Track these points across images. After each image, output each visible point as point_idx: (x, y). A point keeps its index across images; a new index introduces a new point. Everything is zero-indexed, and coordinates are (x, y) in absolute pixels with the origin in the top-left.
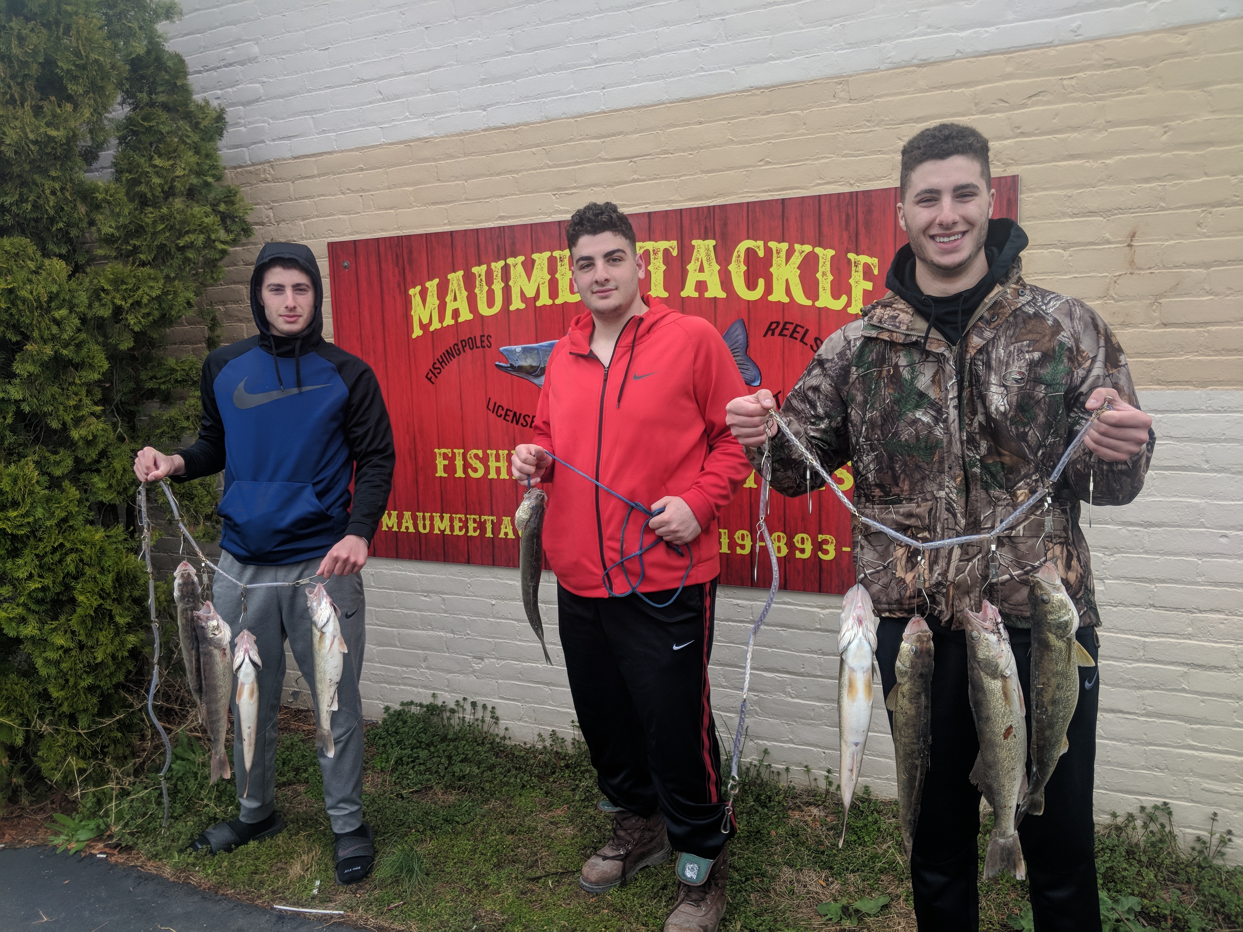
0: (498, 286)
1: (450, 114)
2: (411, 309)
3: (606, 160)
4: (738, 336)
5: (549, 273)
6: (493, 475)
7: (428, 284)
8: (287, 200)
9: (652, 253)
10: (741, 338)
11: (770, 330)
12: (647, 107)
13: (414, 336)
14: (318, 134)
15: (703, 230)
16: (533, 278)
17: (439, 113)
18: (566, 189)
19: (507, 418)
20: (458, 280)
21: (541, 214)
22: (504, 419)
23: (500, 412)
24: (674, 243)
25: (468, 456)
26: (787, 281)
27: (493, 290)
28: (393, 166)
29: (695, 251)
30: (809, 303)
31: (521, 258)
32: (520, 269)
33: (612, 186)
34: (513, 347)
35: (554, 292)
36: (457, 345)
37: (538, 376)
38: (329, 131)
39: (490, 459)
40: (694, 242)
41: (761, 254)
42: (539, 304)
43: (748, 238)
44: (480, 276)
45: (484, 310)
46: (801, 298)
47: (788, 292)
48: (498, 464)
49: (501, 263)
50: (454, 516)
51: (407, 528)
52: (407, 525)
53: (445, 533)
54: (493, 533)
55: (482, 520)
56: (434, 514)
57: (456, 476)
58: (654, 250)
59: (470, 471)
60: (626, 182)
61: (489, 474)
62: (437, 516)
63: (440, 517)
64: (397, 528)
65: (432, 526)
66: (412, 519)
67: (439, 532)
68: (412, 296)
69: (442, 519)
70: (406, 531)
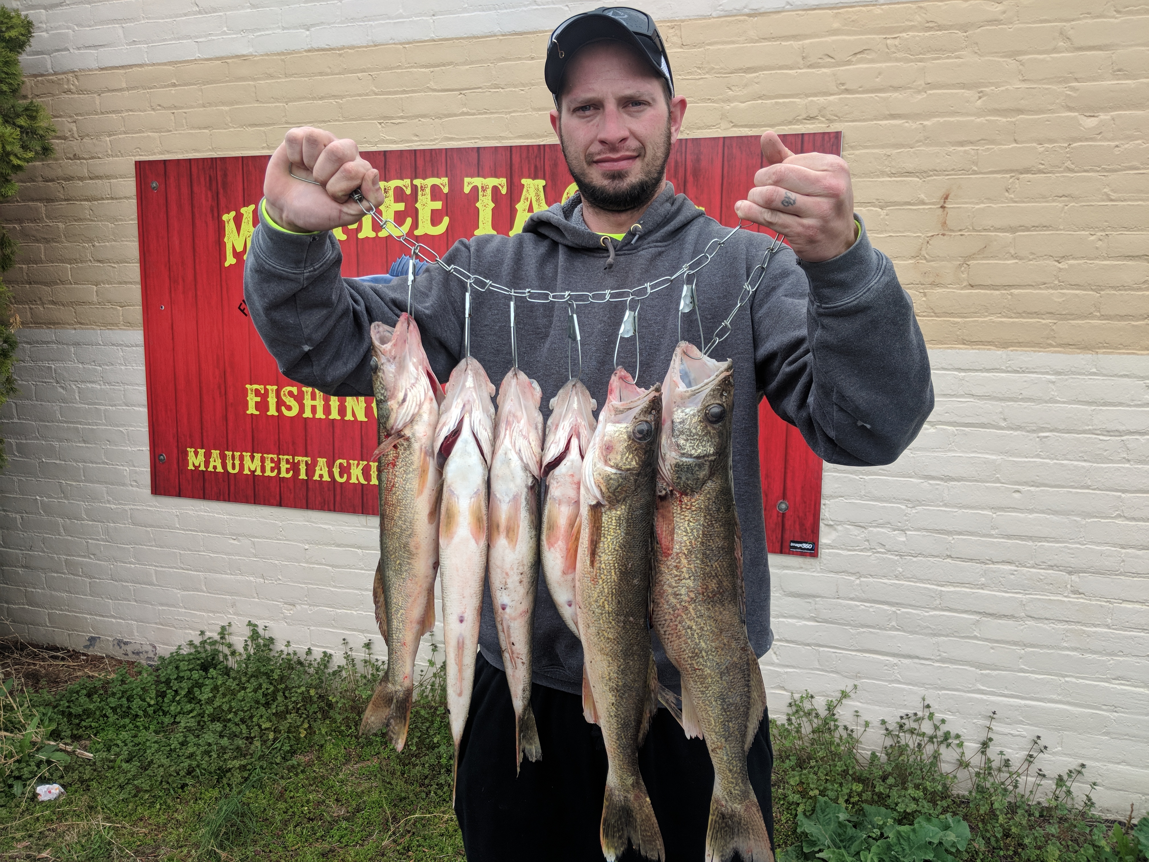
1: (270, 32)
2: (224, 235)
3: (435, 90)
6: (308, 414)
7: (243, 210)
8: (92, 114)
9: (480, 189)
12: (479, 38)
13: (227, 264)
14: (128, 44)
15: (532, 169)
17: (259, 30)
18: (392, 118)
24: (503, 181)
25: (282, 393)
28: (208, 83)
29: (525, 190)
33: (441, 118)
38: (140, 42)
39: (306, 397)
40: (524, 181)
42: (361, 236)
48: (314, 403)
50: (265, 455)
51: (215, 467)
52: (215, 464)
53: (256, 474)
54: (307, 475)
55: (296, 461)
56: (244, 453)
57: (269, 413)
58: (482, 187)
59: (283, 408)
60: (455, 115)
61: (304, 412)
62: (247, 456)
63: (249, 456)
64: (204, 467)
65: (242, 466)
66: (220, 458)
67: (249, 473)
68: (226, 222)
69: (252, 458)
70: (214, 470)
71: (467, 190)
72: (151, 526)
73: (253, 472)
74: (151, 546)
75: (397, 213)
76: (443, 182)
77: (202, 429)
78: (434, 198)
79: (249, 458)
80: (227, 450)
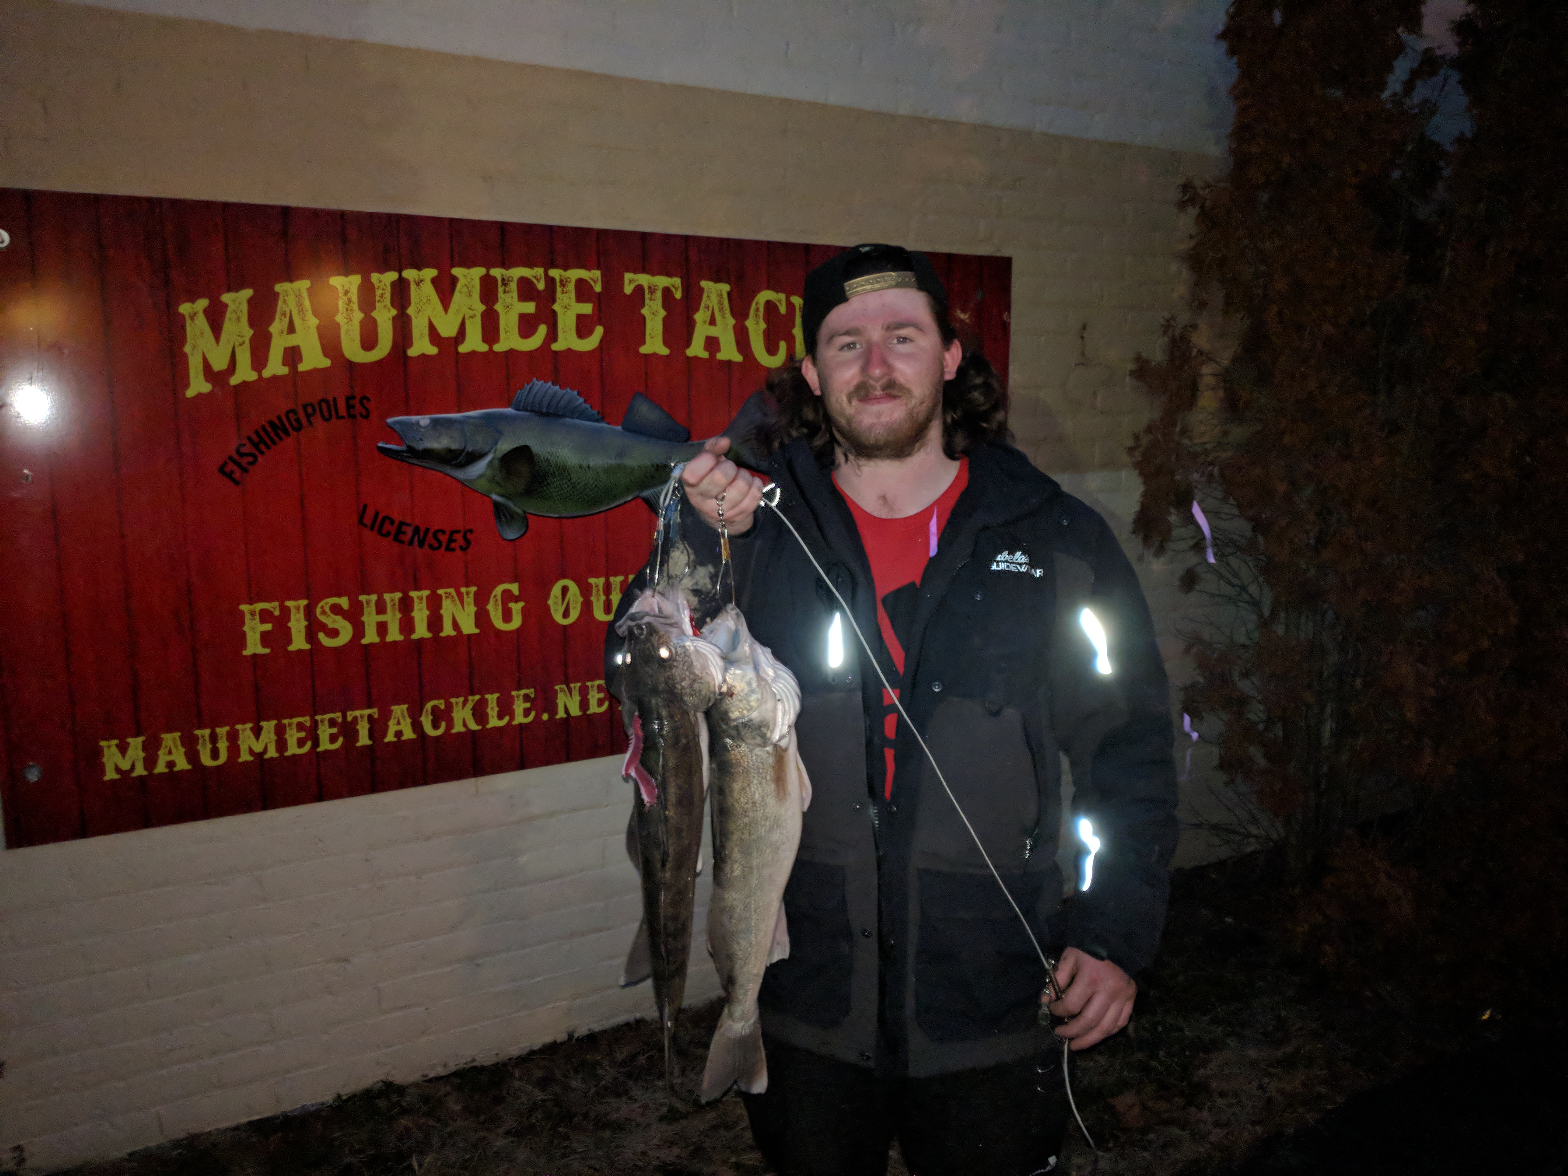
0: (384, 315)
2: (183, 341)
4: (755, 413)
5: (483, 301)
6: (371, 637)
7: (226, 298)
9: (646, 291)
13: (190, 393)
15: (714, 268)
16: (453, 307)
19: (402, 537)
20: (299, 296)
22: (396, 539)
23: (387, 527)
24: (677, 281)
25: (318, 610)
27: (374, 321)
29: (705, 295)
32: (428, 289)
34: (414, 418)
35: (491, 331)
36: (294, 411)
37: (462, 465)
39: (366, 610)
40: (703, 284)
41: (783, 310)
42: (463, 349)
43: (768, 288)
44: (346, 292)
45: (353, 350)
48: (381, 618)
49: (393, 276)
50: (286, 721)
51: (171, 764)
52: (170, 758)
53: (267, 756)
54: (371, 737)
55: (349, 719)
56: (238, 727)
57: (291, 648)
58: (649, 288)
59: (321, 636)
61: (363, 636)
62: (245, 730)
63: (251, 729)
64: (146, 769)
65: (234, 749)
66: (183, 746)
67: (251, 759)
68: (187, 318)
69: (257, 732)
70: (167, 770)
71: (628, 290)
73: (259, 756)
75: (523, 317)
76: (594, 276)
77: (136, 700)
78: (580, 298)
79: (249, 733)
80: (199, 728)
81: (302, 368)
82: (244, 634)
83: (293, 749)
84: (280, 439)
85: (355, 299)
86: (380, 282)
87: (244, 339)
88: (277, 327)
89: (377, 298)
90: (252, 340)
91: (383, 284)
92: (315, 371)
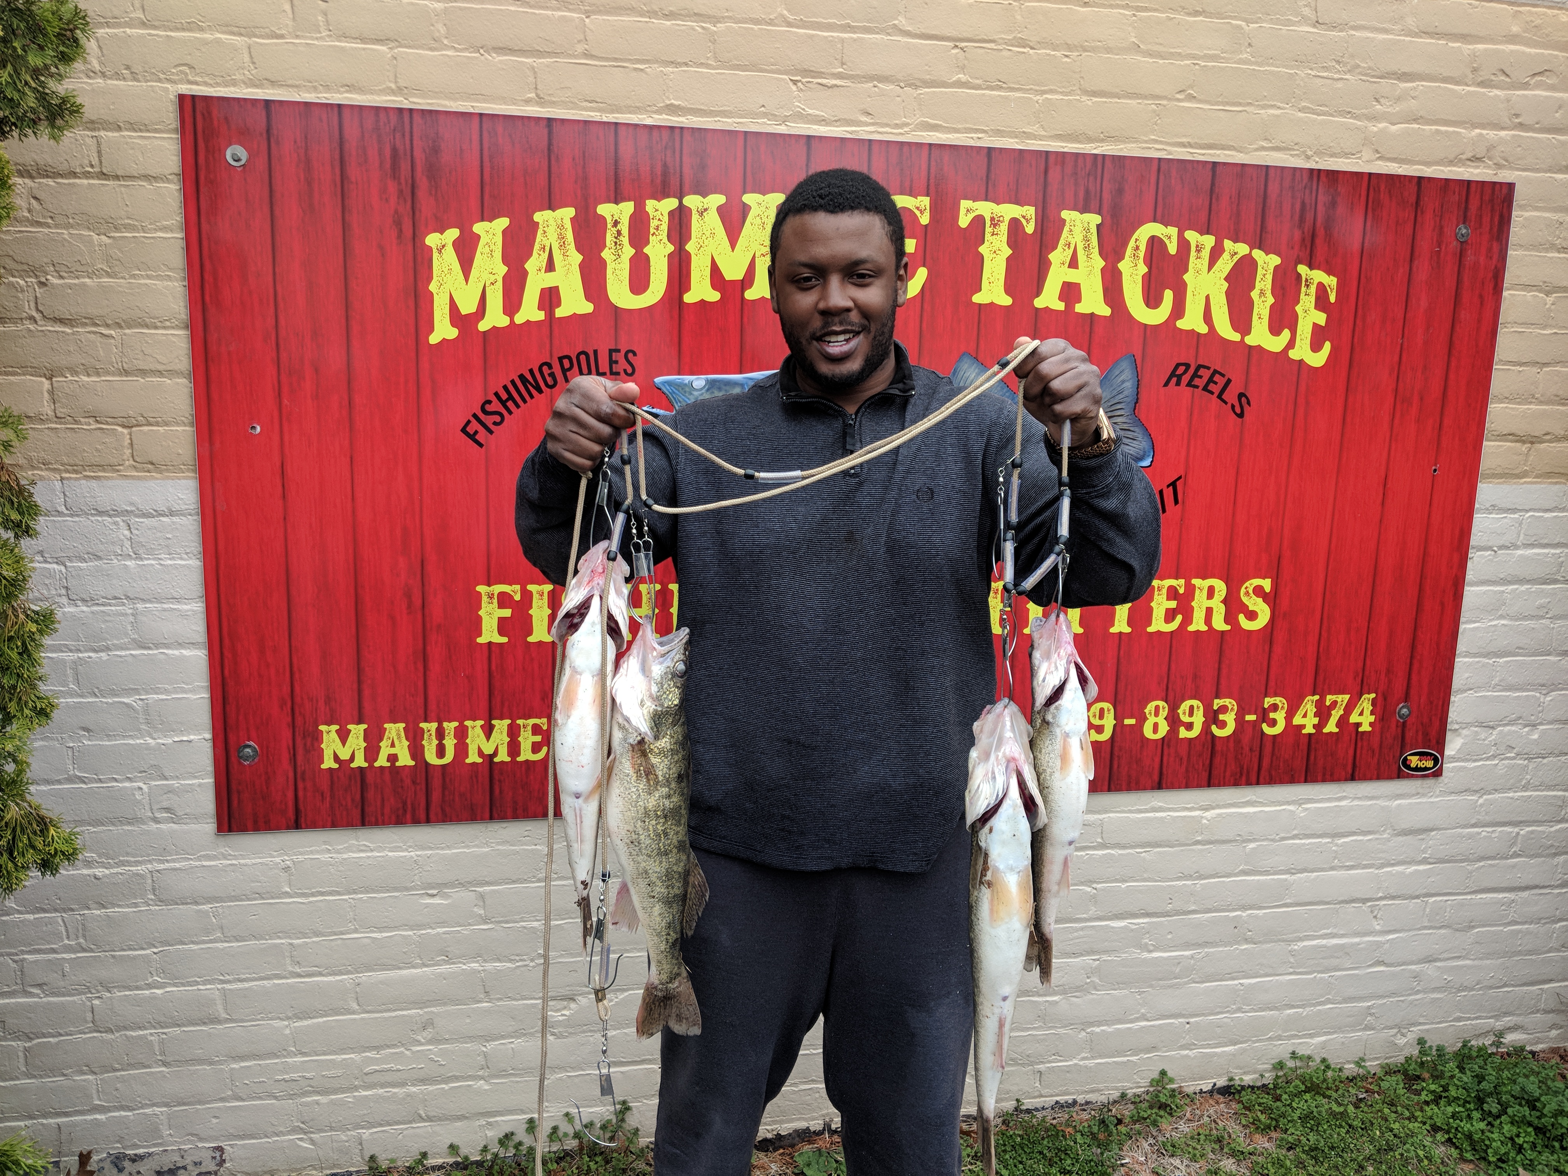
0: (659, 251)
2: (430, 278)
3: (908, 34)
4: (1123, 382)
7: (479, 228)
9: (988, 223)
10: (1129, 386)
11: (1175, 376)
13: (434, 339)
15: (1081, 195)
16: (742, 242)
18: (820, 75)
20: (561, 227)
21: (765, 115)
24: (1030, 211)
26: (1207, 298)
27: (647, 258)
29: (1066, 229)
30: (1236, 337)
31: (717, 200)
32: (713, 220)
33: (917, 87)
34: (687, 378)
36: (548, 364)
40: (1065, 214)
41: (1172, 249)
42: (747, 296)
43: (1155, 221)
44: (616, 223)
45: (621, 296)
46: (1226, 330)
47: (1208, 317)
49: (670, 203)
50: (520, 722)
51: (393, 758)
52: (393, 751)
53: (496, 760)
56: (468, 723)
57: (530, 639)
58: (992, 219)
60: (944, 85)
62: (475, 728)
63: (482, 726)
64: (366, 761)
65: (462, 748)
66: (407, 739)
67: (480, 760)
68: (435, 250)
69: (488, 731)
70: (388, 764)
71: (964, 221)
72: (209, 900)
73: (489, 759)
74: (211, 941)
76: (921, 206)
77: (359, 682)
79: (479, 731)
80: (426, 721)
81: (560, 312)
82: (479, 619)
83: (526, 754)
84: (532, 397)
85: (625, 231)
86: (657, 210)
87: (496, 276)
88: (534, 264)
89: (652, 231)
90: (504, 278)
91: (659, 213)
92: (575, 318)
